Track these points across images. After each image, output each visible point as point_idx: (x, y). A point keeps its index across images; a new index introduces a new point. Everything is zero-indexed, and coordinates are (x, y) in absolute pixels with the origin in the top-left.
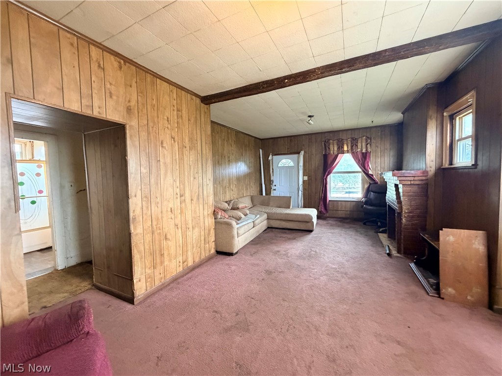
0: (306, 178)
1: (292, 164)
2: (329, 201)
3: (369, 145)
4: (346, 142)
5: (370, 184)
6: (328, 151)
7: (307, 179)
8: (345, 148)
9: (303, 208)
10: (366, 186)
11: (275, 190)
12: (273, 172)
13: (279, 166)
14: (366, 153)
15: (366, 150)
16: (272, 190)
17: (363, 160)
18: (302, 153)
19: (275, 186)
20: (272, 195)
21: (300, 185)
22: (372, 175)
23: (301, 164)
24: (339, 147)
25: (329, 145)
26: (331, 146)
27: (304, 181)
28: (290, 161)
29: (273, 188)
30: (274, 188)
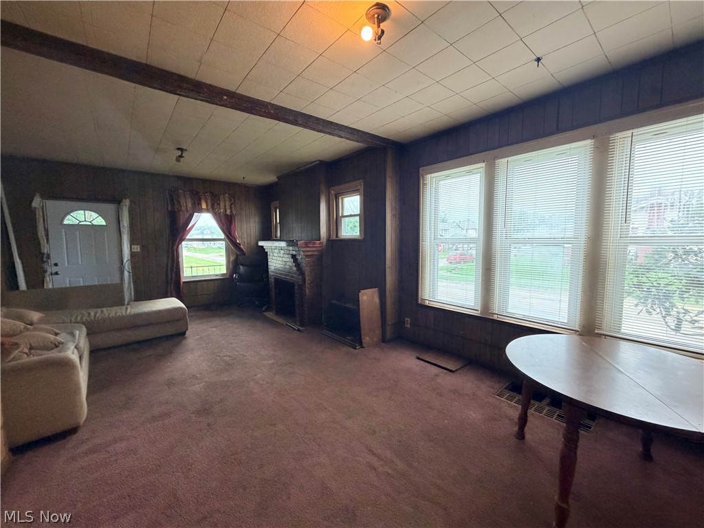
0: (137, 248)
1: (100, 221)
2: (184, 282)
3: (233, 206)
4: (203, 197)
5: (237, 256)
6: (176, 206)
7: (139, 250)
8: (204, 206)
9: (135, 301)
10: (232, 258)
11: (57, 273)
12: (47, 235)
13: (66, 222)
14: (231, 216)
15: (231, 212)
16: (47, 275)
17: (227, 224)
18: (127, 202)
19: (56, 265)
20: (49, 285)
21: (125, 260)
22: (240, 244)
23: (125, 222)
24: (195, 203)
25: (179, 197)
26: (182, 200)
27: (133, 255)
28: (94, 215)
29: (50, 269)
30: (55, 269)
